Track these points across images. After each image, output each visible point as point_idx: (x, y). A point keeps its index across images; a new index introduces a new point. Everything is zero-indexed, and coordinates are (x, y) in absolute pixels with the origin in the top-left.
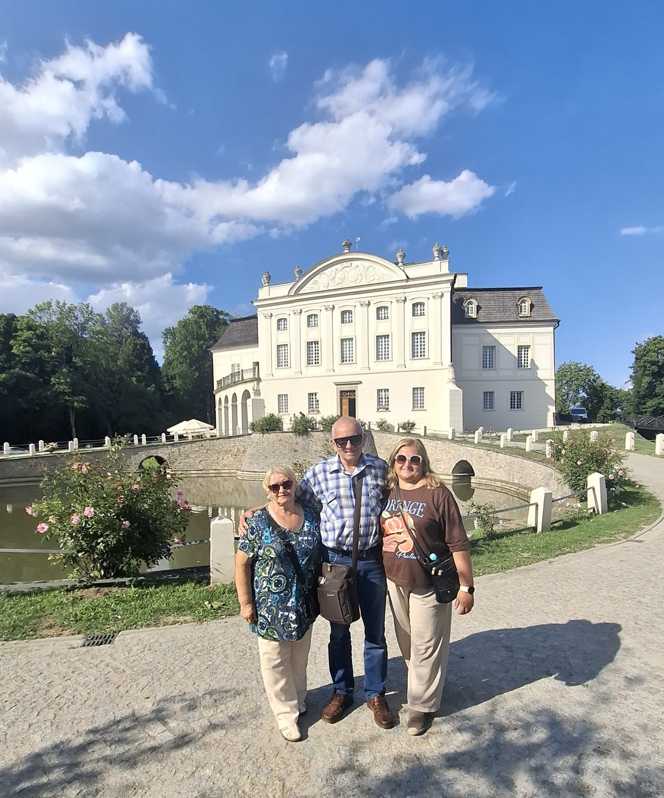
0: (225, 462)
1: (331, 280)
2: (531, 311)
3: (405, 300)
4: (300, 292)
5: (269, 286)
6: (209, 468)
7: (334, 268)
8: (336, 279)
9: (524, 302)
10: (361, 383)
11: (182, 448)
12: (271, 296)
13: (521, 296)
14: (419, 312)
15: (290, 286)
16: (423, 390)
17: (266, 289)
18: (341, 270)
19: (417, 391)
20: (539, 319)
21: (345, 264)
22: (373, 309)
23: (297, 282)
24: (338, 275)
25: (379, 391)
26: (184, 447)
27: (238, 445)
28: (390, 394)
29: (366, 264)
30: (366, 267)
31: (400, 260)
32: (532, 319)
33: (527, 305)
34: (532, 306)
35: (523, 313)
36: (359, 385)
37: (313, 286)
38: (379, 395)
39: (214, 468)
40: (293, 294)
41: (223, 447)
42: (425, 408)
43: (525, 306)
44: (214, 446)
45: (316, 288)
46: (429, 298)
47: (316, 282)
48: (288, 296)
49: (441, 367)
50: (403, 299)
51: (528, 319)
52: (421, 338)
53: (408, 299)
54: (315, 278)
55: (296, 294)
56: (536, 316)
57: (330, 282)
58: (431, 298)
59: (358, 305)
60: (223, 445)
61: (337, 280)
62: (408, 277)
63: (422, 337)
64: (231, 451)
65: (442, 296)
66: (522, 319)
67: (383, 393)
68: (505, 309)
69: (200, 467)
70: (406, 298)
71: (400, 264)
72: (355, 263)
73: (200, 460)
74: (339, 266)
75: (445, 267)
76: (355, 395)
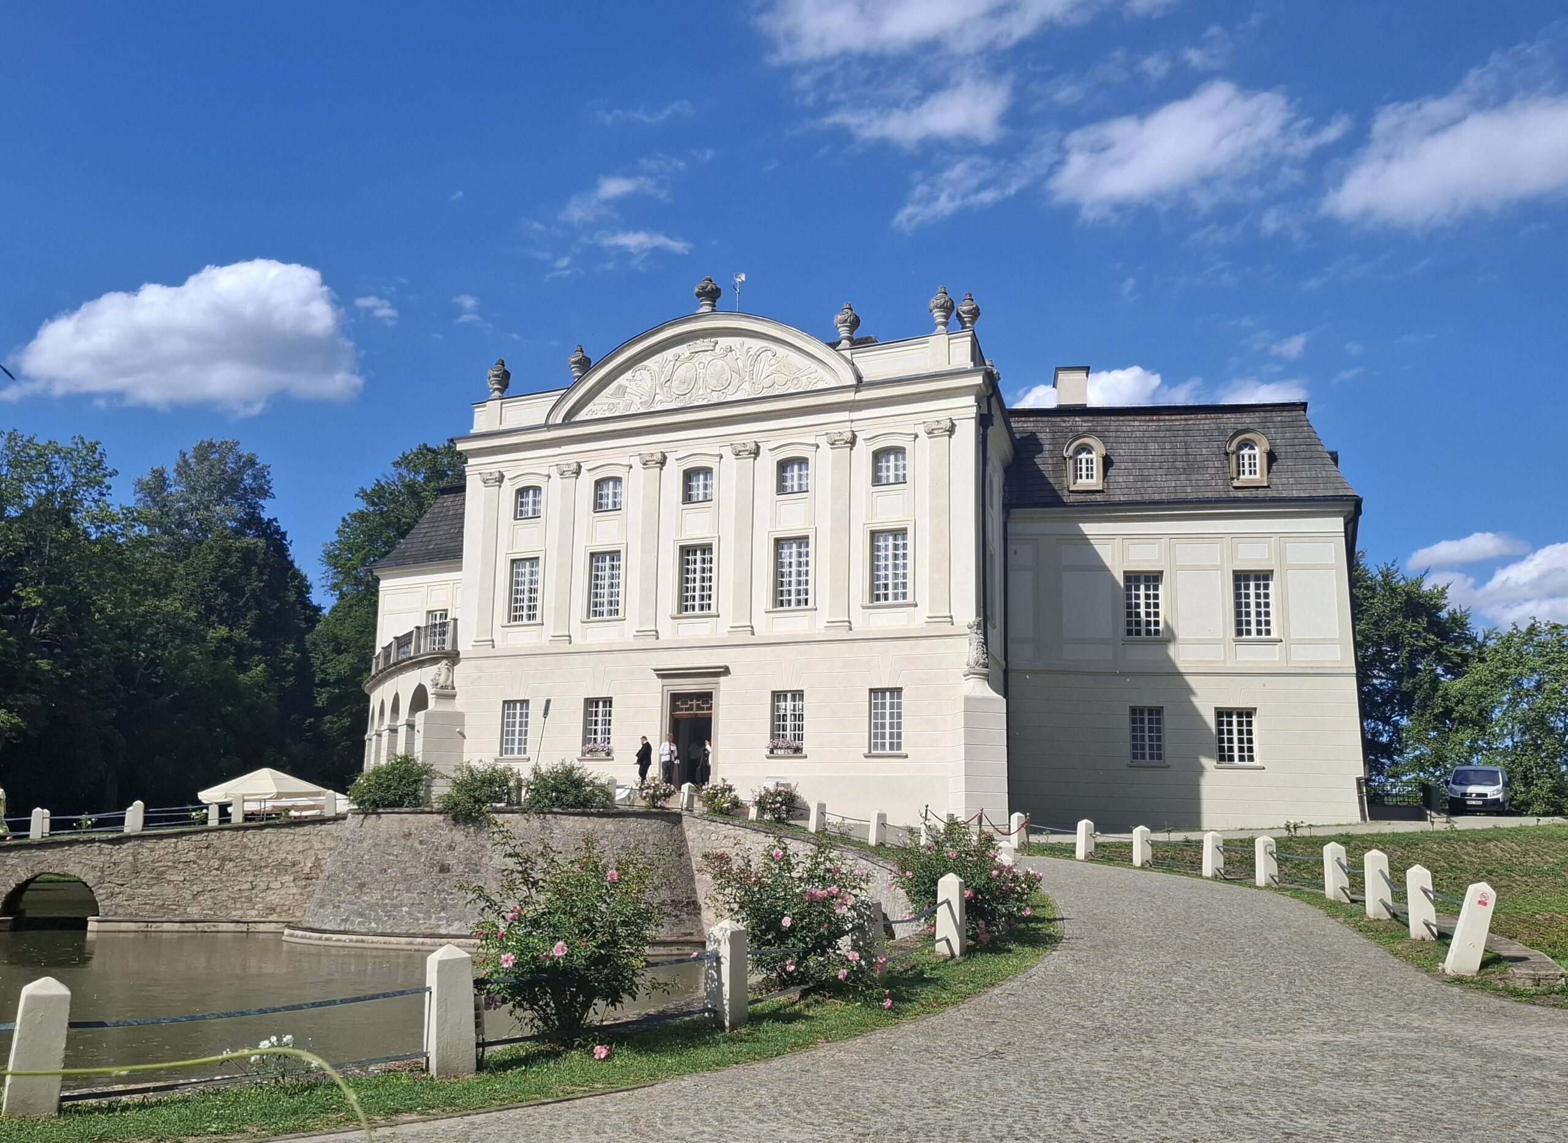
0: (273, 898)
1: (662, 386)
2: (1269, 472)
3: (853, 442)
4: (578, 418)
5: (500, 398)
6: (221, 914)
7: (670, 354)
8: (675, 383)
9: (1249, 444)
10: (726, 671)
11: (145, 851)
12: (505, 426)
13: (1239, 427)
14: (892, 474)
15: (554, 398)
16: (899, 697)
17: (493, 406)
18: (690, 358)
19: (884, 698)
20: (1295, 494)
21: (700, 344)
22: (767, 464)
23: (570, 389)
24: (679, 373)
25: (778, 696)
26: (152, 850)
27: (317, 845)
28: (809, 707)
29: (756, 344)
30: (752, 352)
31: (843, 331)
32: (1271, 493)
33: (1259, 452)
34: (1271, 457)
35: (1246, 477)
36: (722, 679)
37: (614, 401)
38: (775, 708)
39: (236, 914)
40: (559, 420)
41: (271, 852)
42: (903, 751)
43: (1252, 457)
44: (246, 847)
45: (621, 406)
46: (916, 436)
47: (622, 390)
48: (547, 426)
49: (947, 629)
50: (849, 436)
51: (1261, 493)
52: (896, 547)
53: (861, 436)
54: (621, 380)
55: (568, 420)
56: (1287, 485)
57: (658, 391)
58: (923, 435)
59: (728, 453)
60: (274, 847)
61: (676, 387)
62: (859, 379)
63: (900, 542)
64: (294, 865)
65: (951, 430)
66: (1240, 494)
67: (789, 704)
68: (1192, 467)
69: (194, 911)
70: (854, 437)
71: (845, 343)
72: (724, 342)
73: (195, 888)
74: (683, 350)
75: (960, 351)
76: (710, 708)
